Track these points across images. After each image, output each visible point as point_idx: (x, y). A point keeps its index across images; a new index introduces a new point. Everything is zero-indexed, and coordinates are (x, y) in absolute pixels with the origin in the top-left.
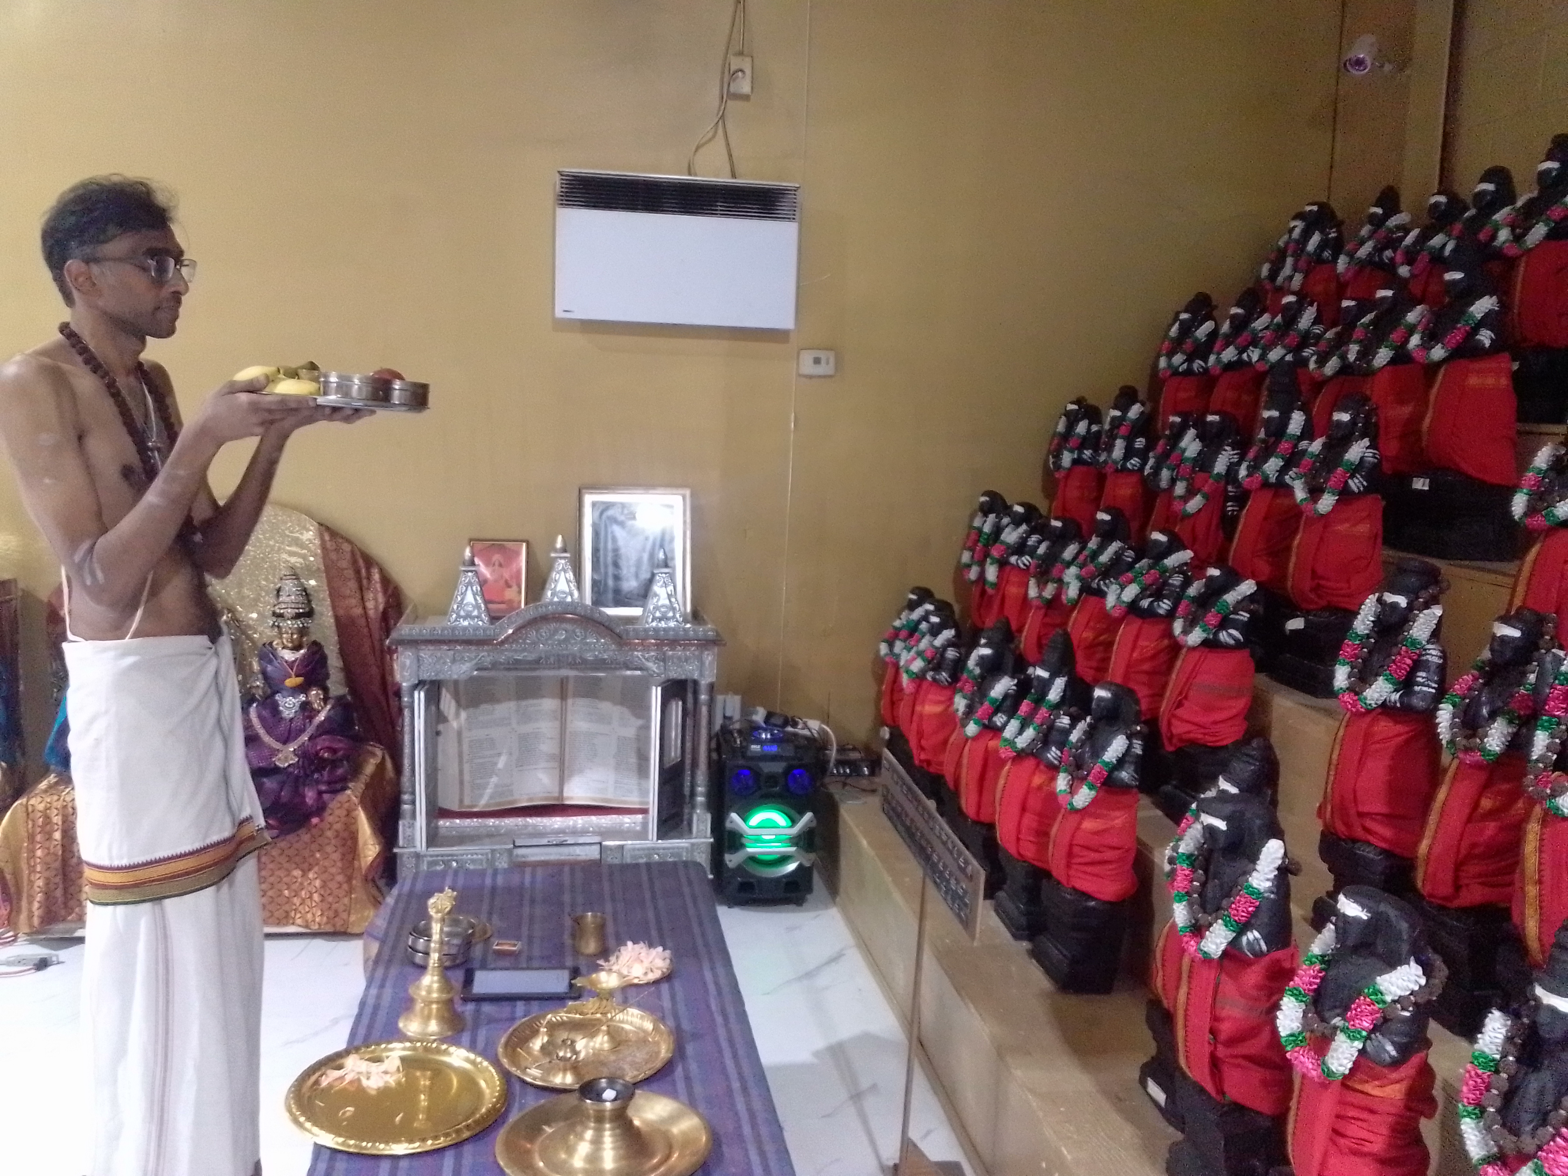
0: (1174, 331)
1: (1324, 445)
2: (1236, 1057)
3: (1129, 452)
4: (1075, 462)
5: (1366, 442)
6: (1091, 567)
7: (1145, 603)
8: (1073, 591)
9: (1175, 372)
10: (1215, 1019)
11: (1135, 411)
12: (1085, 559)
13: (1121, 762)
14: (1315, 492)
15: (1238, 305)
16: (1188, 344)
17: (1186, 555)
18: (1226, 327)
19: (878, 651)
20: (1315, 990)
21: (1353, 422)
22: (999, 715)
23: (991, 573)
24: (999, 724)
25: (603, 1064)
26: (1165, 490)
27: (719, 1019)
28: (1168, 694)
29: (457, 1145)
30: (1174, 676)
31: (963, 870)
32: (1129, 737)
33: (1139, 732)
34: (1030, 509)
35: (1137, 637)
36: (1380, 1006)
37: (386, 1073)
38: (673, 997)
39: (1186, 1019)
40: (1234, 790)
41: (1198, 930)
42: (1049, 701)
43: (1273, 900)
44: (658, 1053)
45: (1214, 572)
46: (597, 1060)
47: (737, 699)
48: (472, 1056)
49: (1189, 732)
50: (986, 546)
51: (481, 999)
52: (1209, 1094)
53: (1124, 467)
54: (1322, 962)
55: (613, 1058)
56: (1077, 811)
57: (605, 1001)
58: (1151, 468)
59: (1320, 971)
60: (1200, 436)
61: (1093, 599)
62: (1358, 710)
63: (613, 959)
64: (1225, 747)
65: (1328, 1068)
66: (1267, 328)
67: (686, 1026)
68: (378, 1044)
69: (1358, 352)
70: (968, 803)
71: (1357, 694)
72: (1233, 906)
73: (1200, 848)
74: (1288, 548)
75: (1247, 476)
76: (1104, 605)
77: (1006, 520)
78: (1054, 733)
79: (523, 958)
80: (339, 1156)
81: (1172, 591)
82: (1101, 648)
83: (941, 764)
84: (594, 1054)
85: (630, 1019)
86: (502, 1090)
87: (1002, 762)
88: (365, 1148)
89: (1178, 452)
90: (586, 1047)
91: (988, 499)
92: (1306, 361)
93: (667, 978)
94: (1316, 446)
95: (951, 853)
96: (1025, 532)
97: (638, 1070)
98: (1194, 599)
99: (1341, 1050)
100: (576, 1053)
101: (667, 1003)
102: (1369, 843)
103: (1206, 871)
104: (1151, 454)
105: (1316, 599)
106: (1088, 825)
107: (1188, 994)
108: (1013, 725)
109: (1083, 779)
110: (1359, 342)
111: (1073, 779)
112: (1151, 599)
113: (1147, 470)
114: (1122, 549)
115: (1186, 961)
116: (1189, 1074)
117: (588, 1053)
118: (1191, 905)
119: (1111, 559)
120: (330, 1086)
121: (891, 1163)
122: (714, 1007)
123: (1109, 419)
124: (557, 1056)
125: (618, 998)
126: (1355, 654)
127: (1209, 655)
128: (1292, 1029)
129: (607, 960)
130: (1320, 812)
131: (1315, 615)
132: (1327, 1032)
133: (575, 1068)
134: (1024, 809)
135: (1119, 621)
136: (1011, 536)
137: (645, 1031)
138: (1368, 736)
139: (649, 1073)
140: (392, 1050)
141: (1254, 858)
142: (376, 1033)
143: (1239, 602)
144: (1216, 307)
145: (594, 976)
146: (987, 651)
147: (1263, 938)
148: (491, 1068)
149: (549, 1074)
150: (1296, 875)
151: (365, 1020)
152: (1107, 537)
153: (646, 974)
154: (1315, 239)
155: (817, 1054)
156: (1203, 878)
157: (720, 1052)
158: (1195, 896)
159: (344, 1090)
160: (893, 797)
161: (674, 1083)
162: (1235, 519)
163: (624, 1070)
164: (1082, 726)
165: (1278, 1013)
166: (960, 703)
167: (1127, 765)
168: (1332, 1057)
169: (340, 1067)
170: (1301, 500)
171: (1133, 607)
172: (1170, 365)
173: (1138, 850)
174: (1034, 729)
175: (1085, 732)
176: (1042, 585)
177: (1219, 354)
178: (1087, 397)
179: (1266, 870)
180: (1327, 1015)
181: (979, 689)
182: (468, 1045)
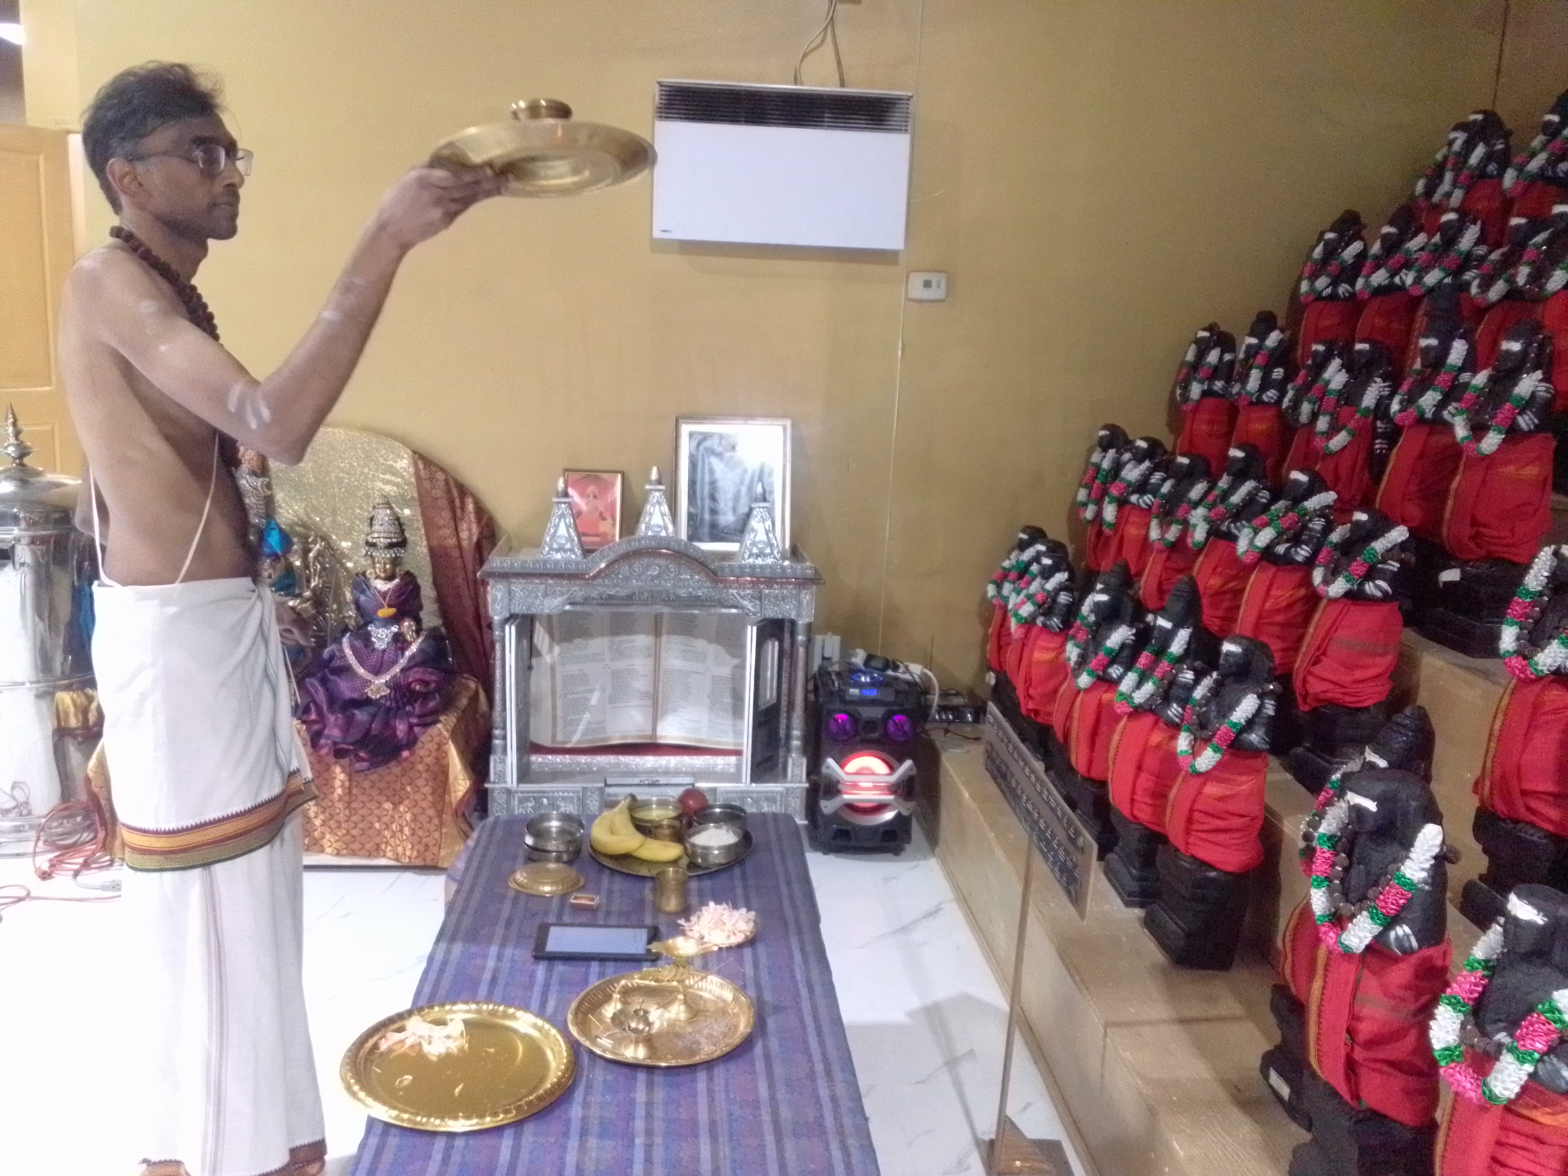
0: (1318, 252)
1: (1491, 379)
2: (1375, 1060)
3: (1265, 384)
4: (1204, 394)
5: (1539, 374)
6: (1221, 508)
7: (1281, 549)
8: (1199, 534)
9: (1319, 297)
10: (1354, 1017)
11: (1273, 339)
12: (1215, 501)
13: (1250, 724)
14: (1478, 430)
15: (1391, 223)
16: (1333, 267)
17: (1329, 497)
18: (1376, 248)
19: (986, 592)
20: (1476, 999)
21: (1525, 352)
22: (1115, 666)
23: (1110, 512)
24: (1114, 676)
25: (677, 1035)
26: (1303, 425)
27: (804, 991)
28: (1303, 649)
29: (518, 1124)
30: (1311, 630)
31: (1073, 841)
32: (1261, 697)
33: (1272, 691)
34: (1155, 445)
35: (1271, 585)
36: (1558, 1026)
37: (448, 1037)
38: (756, 964)
39: (1319, 1016)
40: (1382, 763)
41: (1339, 920)
42: (1171, 654)
43: (1427, 892)
44: (736, 1027)
45: (1361, 516)
46: (672, 1032)
47: (837, 639)
48: (540, 1022)
49: (1327, 691)
50: (1104, 483)
51: (554, 958)
52: (1342, 1097)
53: (1259, 398)
54: (1486, 968)
55: (689, 1029)
56: (1199, 774)
57: (681, 969)
58: (1290, 401)
59: (1483, 977)
60: (1347, 366)
61: (1222, 544)
62: (1526, 675)
63: (694, 919)
64: (1367, 709)
65: (1490, 1091)
66: (1422, 249)
67: (768, 997)
68: (442, 1005)
69: (1529, 275)
70: (1078, 757)
71: (1525, 658)
72: (1382, 897)
73: (1344, 828)
74: (1447, 491)
75: (1400, 411)
76: (1234, 549)
77: (1127, 456)
78: (1175, 687)
79: (601, 915)
80: (393, 1130)
81: (1311, 538)
82: (1229, 596)
83: (1050, 714)
84: (669, 1025)
85: (709, 987)
86: (569, 1062)
87: (1117, 718)
88: (420, 1123)
89: (1320, 383)
90: (661, 1017)
91: (1107, 432)
92: (1468, 284)
93: (751, 942)
94: (1480, 379)
95: (1060, 820)
96: (1148, 469)
97: (715, 1045)
98: (1336, 546)
99: (1507, 1072)
100: (649, 1024)
101: (749, 971)
102: (1532, 824)
103: (1350, 855)
104: (1289, 387)
105: (1475, 549)
106: (1212, 789)
107: (1324, 988)
108: (1131, 678)
109: (1207, 741)
110: (1531, 263)
111: (1195, 739)
112: (1287, 545)
113: (1286, 403)
114: (1257, 490)
115: (1322, 954)
116: (1319, 1072)
117: (662, 1025)
118: (1330, 891)
119: (1243, 500)
120: (390, 1050)
121: (987, 1138)
122: (799, 977)
123: (1243, 348)
124: (629, 1027)
125: (698, 963)
126: (1525, 613)
127: (1353, 608)
128: (1448, 1042)
129: (688, 920)
130: (1477, 787)
131: (1472, 567)
132: (1491, 1049)
133: (649, 1041)
134: (1139, 769)
135: (1250, 568)
136: (1132, 473)
137: (724, 1001)
138: (1536, 707)
139: (726, 1049)
140: (455, 1012)
141: (1407, 844)
142: (442, 992)
143: (1389, 551)
144: (1365, 226)
145: (670, 941)
146: (1104, 598)
147: (1414, 934)
148: (559, 1037)
149: (620, 1045)
150: (1452, 862)
151: (432, 976)
152: (1240, 476)
153: (729, 937)
154: (1479, 151)
155: (911, 1014)
156: (1346, 863)
157: (804, 1028)
158: (1337, 882)
159: (404, 1056)
160: (998, 754)
161: (752, 1064)
162: (1383, 459)
163: (699, 1043)
164: (1207, 682)
165: (1432, 1023)
166: (1072, 652)
167: (1257, 727)
168: (1496, 1079)
169: (401, 1030)
170: (1462, 439)
171: (1267, 554)
172: (1312, 289)
173: (1266, 817)
174: (1154, 683)
175: (1210, 690)
176: (1164, 526)
177: (1368, 276)
178: (1220, 324)
179: (1422, 859)
180: (1489, 1028)
181: (1094, 637)
182: (536, 1011)
